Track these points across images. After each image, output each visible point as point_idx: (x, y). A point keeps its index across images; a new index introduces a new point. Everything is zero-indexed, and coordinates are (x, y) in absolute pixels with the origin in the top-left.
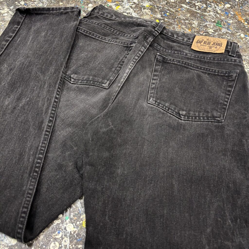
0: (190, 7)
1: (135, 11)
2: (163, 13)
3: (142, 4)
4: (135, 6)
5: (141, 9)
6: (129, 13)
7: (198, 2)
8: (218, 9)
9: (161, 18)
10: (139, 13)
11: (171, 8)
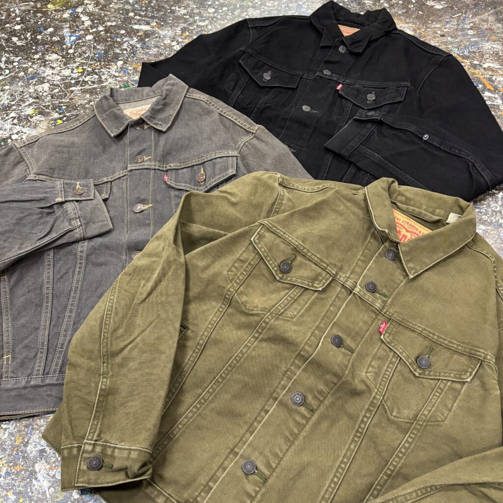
0: (81, 86)
1: (23, 126)
2: (57, 110)
3: (22, 113)
4: (18, 120)
5: (28, 119)
6: (18, 132)
7: (85, 77)
8: (114, 73)
9: (61, 116)
10: (31, 125)
11: (61, 99)
